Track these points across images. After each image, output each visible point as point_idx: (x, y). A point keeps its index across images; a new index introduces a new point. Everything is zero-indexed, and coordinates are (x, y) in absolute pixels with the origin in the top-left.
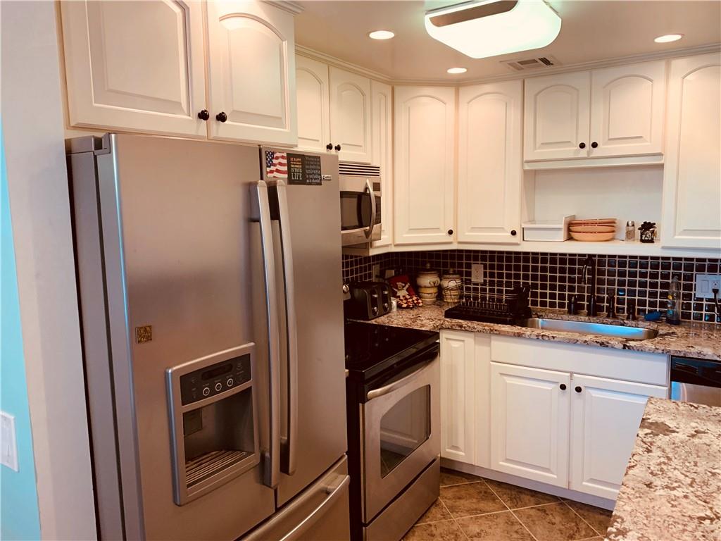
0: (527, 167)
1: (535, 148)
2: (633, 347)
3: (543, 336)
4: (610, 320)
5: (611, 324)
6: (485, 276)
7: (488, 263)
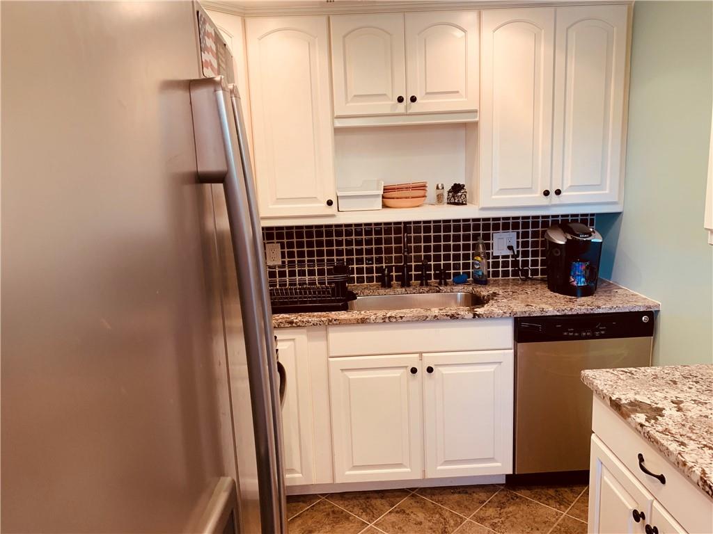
0: (339, 124)
1: (347, 102)
2: (482, 315)
3: (389, 317)
4: (427, 289)
5: (427, 292)
6: (283, 257)
7: (285, 241)
